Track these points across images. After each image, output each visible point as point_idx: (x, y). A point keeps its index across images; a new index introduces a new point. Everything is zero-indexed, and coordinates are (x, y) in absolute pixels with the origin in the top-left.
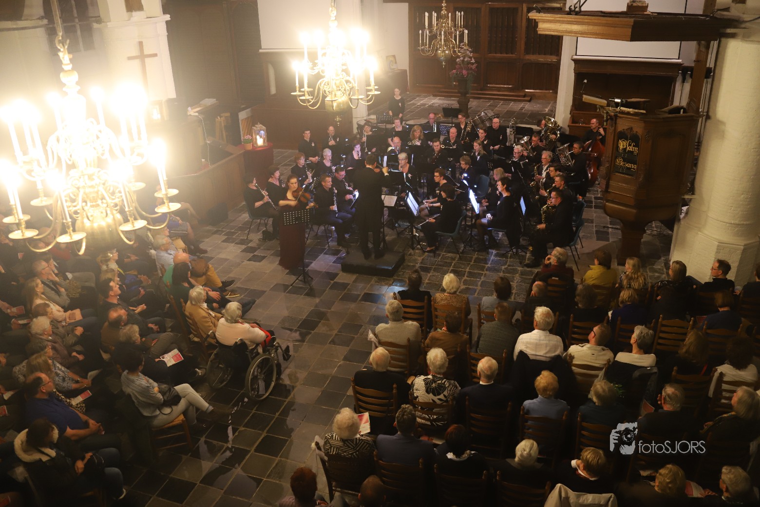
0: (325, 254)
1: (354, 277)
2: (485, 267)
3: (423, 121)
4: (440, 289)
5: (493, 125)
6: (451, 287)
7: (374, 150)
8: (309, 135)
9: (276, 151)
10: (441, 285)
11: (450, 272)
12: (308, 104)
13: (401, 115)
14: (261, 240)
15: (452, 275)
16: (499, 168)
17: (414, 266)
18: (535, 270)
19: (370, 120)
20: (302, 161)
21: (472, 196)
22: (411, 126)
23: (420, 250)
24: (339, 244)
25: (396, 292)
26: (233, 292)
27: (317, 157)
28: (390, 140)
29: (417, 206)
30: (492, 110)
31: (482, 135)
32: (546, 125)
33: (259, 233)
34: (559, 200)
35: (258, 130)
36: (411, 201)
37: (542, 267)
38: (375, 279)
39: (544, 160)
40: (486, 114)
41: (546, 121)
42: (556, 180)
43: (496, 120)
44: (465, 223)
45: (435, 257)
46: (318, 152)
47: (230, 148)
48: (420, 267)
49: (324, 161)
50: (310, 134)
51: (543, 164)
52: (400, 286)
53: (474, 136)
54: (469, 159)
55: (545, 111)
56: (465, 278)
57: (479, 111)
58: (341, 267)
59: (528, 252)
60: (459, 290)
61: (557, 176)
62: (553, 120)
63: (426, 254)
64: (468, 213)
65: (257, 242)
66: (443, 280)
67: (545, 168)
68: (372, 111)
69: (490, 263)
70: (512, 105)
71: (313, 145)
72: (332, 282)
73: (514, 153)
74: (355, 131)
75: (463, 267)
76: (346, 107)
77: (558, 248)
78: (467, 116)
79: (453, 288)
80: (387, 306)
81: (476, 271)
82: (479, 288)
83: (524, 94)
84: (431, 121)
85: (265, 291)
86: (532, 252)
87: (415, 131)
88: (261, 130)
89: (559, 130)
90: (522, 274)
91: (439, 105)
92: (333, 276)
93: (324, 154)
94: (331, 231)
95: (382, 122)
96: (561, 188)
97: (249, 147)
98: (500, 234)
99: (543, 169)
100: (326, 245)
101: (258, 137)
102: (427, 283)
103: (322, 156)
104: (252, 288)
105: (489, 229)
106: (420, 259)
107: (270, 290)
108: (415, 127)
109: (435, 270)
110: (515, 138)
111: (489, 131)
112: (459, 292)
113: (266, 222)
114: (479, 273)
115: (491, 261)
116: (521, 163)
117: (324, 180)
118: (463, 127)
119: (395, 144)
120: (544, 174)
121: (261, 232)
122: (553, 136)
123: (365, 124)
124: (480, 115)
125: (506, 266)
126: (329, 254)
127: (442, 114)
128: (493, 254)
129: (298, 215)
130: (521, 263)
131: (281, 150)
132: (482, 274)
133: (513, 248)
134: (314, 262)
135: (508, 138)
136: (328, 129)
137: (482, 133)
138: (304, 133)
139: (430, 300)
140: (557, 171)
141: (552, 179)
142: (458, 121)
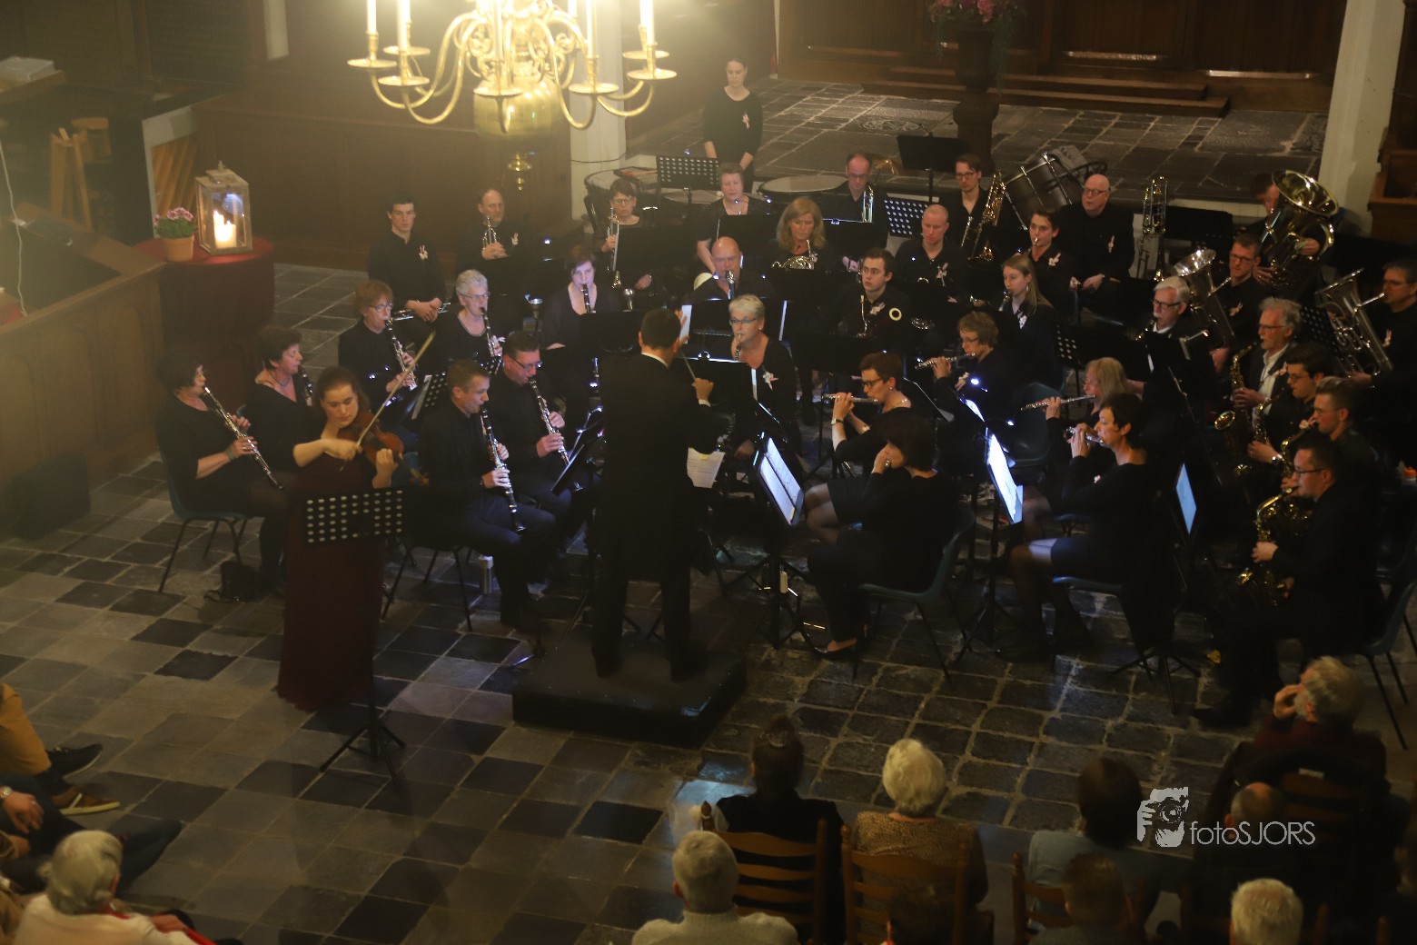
0: (453, 654)
1: (559, 741)
2: (1040, 718)
3: (827, 182)
4: (874, 796)
5: (1085, 199)
6: (912, 790)
7: (645, 282)
8: (410, 220)
9: (282, 270)
10: (879, 780)
11: (913, 736)
12: (411, 106)
13: (747, 158)
14: (217, 597)
15: (915, 746)
16: (1107, 360)
17: (777, 708)
18: (1232, 737)
19: (635, 173)
20: (381, 314)
21: (997, 458)
22: (782, 199)
23: (802, 648)
24: (508, 619)
25: (713, 802)
26: (94, 792)
27: (436, 301)
28: (703, 245)
29: (794, 488)
30: (1081, 147)
31: (1043, 235)
32: (1281, 203)
33: (208, 572)
34: (1326, 480)
35: (218, 190)
36: (774, 471)
37: (1257, 727)
38: (633, 751)
39: (1267, 330)
40: (1058, 160)
41: (1283, 188)
42: (1317, 404)
43: (1097, 181)
44: (971, 556)
45: (855, 675)
46: (438, 282)
47: (108, 252)
48: (803, 713)
49: (461, 316)
50: (413, 216)
51: (1264, 346)
52: (726, 781)
53: (1010, 237)
54: (992, 323)
55: (1282, 149)
56: (968, 756)
57: (1031, 150)
58: (511, 702)
59: (1204, 671)
60: (943, 804)
61: (1321, 391)
62: (1309, 182)
63: (826, 663)
64: (979, 521)
65: (200, 602)
66: (883, 763)
67: (1271, 362)
68: (641, 139)
69: (1059, 705)
70: (1154, 128)
71: (424, 255)
72: (477, 759)
73: (1156, 306)
74: (579, 210)
75: (959, 715)
76: (548, 121)
77: (1329, 662)
78: (986, 167)
79: (918, 794)
80: (680, 855)
81: (1007, 735)
82: (1019, 796)
83: (1201, 88)
84: (856, 185)
85: (222, 791)
86: (1219, 672)
87: (793, 216)
88: (230, 190)
89: (1335, 220)
90: (1182, 750)
91: (886, 127)
92: (475, 736)
93: (463, 289)
94: (479, 572)
95: (677, 182)
96: (1334, 435)
97: (183, 251)
98: (1100, 600)
99: (1262, 366)
100: (461, 622)
101: (218, 218)
102: (826, 772)
103: (455, 300)
104: (169, 778)
105: (1057, 580)
106: (801, 683)
107: (239, 787)
108: (796, 204)
109: (858, 725)
110: (1161, 250)
111: (1070, 222)
112: (945, 811)
113: (237, 530)
114: (1019, 741)
115: (1063, 697)
116: (1183, 340)
118: (969, 206)
119: (721, 264)
120: (1268, 384)
121: (217, 566)
122: (1308, 244)
123: (617, 187)
124: (1035, 163)
125: (1121, 720)
126: (469, 658)
127: (897, 156)
128: (1073, 672)
129: (360, 508)
130: (1180, 711)
131: (296, 267)
132: (1032, 744)
133: (1146, 653)
134: (413, 683)
135: (1137, 249)
136: (480, 200)
137: (1043, 228)
138: (391, 210)
139: (835, 838)
140: (1321, 375)
141: (1302, 400)
142: (950, 185)
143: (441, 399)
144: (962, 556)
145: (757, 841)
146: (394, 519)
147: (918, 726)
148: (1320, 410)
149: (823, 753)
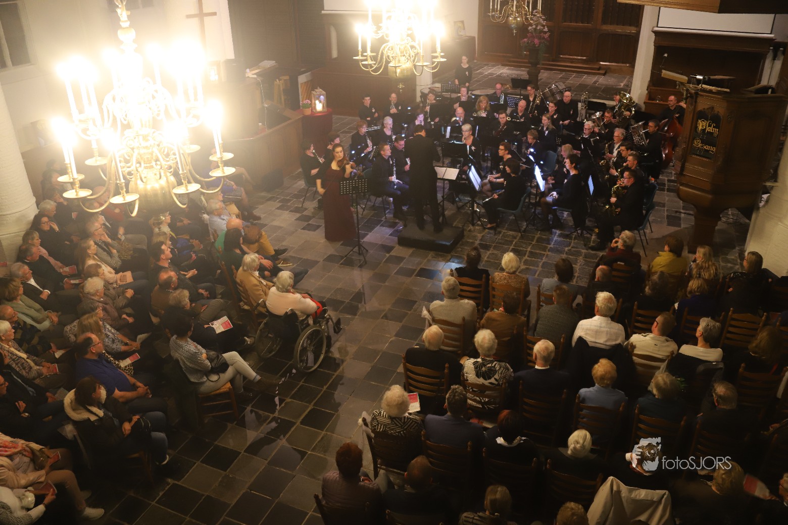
0: (382, 225)
1: (411, 251)
2: (547, 247)
3: (490, 92)
4: (499, 268)
5: (564, 99)
6: (510, 266)
7: (437, 120)
8: (369, 102)
9: (335, 117)
10: (501, 263)
11: (511, 251)
12: (370, 70)
13: (467, 84)
14: (317, 209)
15: (511, 254)
16: (567, 145)
17: (473, 243)
18: (600, 253)
19: (435, 89)
20: (364, 130)
21: (538, 172)
22: (477, 96)
23: (480, 226)
24: (395, 216)
26: (286, 261)
27: (378, 126)
29: (479, 180)
30: (564, 83)
31: (552, 109)
32: (620, 101)
33: (314, 202)
34: (632, 180)
35: (317, 95)
36: (473, 175)
37: (607, 250)
38: (432, 254)
39: (616, 137)
40: (557, 87)
41: (621, 97)
42: (628, 159)
43: (567, 94)
44: (529, 201)
45: (495, 234)
47: (288, 113)
48: (480, 244)
49: (385, 129)
51: (615, 142)
52: (458, 263)
53: (543, 109)
54: (537, 133)
55: (621, 85)
56: (526, 257)
57: (549, 83)
58: (397, 240)
59: (593, 235)
60: (519, 270)
61: (629, 155)
63: (487, 230)
64: (532, 190)
65: (313, 210)
66: (502, 259)
68: (437, 79)
69: (553, 243)
70: (585, 78)
72: (388, 255)
73: (585, 129)
74: (418, 99)
75: (524, 246)
77: (627, 232)
78: (536, 88)
79: (512, 267)
80: (443, 283)
81: (537, 251)
82: (540, 269)
83: (598, 67)
84: (498, 92)
85: (319, 261)
86: (598, 235)
87: (481, 101)
88: (320, 95)
89: (634, 107)
90: (586, 256)
91: (508, 76)
92: (388, 249)
93: (385, 122)
94: (388, 203)
95: (447, 91)
96: (633, 168)
97: (308, 112)
98: (566, 214)
99: (614, 147)
100: (383, 216)
101: (317, 102)
102: (486, 261)
103: (383, 125)
104: (305, 258)
105: (554, 208)
106: (479, 236)
107: (323, 261)
108: (481, 97)
109: (495, 248)
110: (586, 113)
111: (560, 104)
112: (519, 273)
114: (541, 253)
115: (554, 241)
117: (382, 149)
118: (531, 99)
120: (615, 153)
121: (317, 200)
122: (627, 113)
123: (430, 92)
124: (551, 87)
125: (570, 248)
126: (386, 227)
127: (511, 84)
128: (557, 234)
129: (355, 184)
130: (586, 245)
131: (340, 116)
132: (544, 254)
133: (578, 229)
134: (370, 234)
135: (579, 113)
136: (390, 96)
137: (552, 107)
138: (364, 99)
139: (488, 279)
140: (630, 150)
141: (624, 157)
142: (526, 93)
143: (378, 155)
144: (527, 200)
145: (465, 280)
146: (365, 188)
147: (512, 249)
148: (629, 161)
149: (486, 256)
